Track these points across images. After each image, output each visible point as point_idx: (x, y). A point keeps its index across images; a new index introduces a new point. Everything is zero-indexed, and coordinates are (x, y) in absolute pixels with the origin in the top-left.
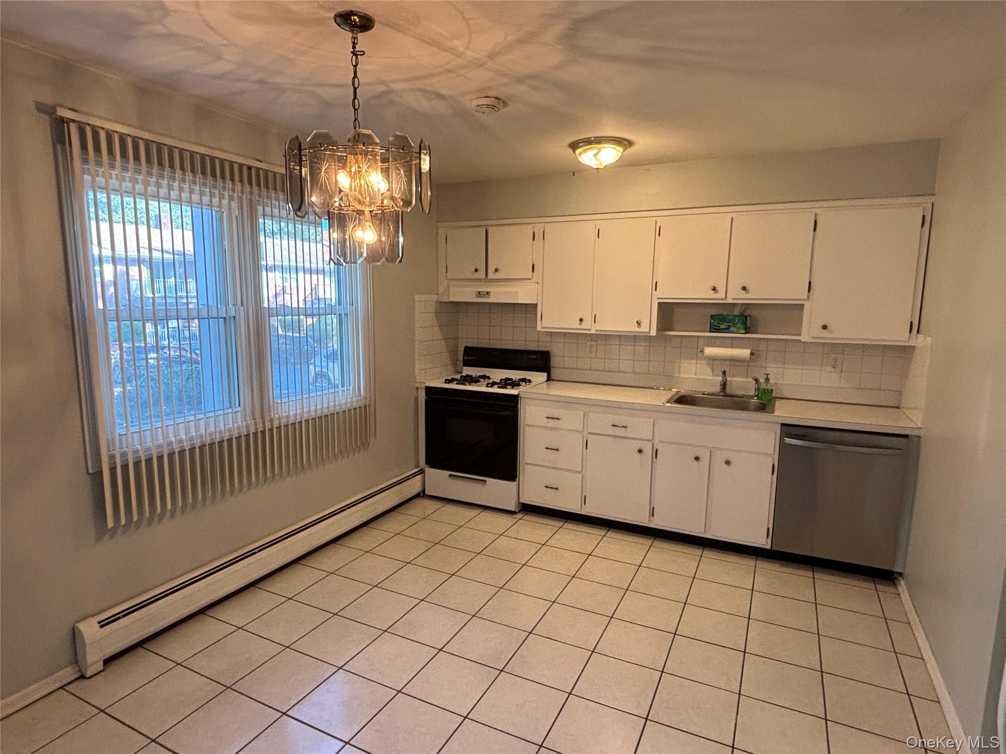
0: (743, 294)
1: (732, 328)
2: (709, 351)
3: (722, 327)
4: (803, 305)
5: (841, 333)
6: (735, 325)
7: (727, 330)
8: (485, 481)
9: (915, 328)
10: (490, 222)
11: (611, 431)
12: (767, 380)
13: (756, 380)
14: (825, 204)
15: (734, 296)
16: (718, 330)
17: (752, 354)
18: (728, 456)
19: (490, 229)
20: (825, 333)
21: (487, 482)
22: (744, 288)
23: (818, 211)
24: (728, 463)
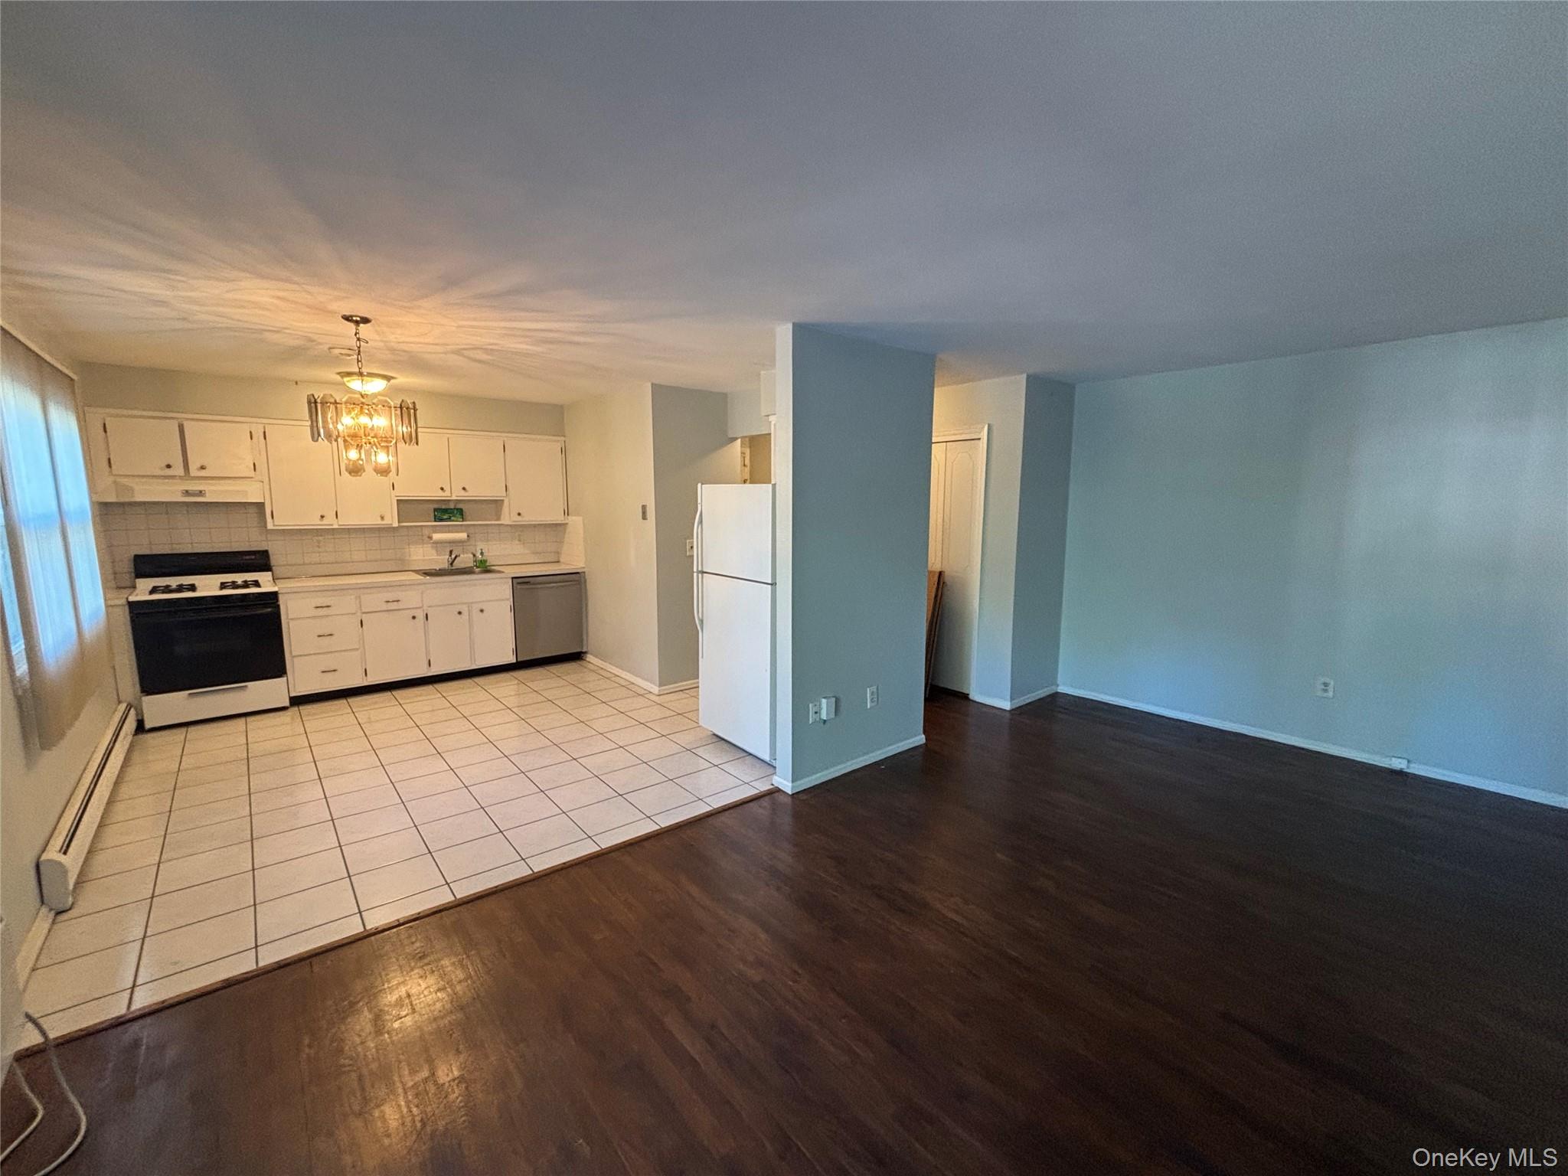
0: (463, 493)
1: (452, 518)
2: (436, 536)
3: (445, 517)
4: (503, 500)
5: (529, 518)
6: (454, 516)
7: (449, 519)
8: (246, 686)
9: (567, 513)
10: (185, 416)
11: (385, 607)
12: (482, 553)
13: (474, 555)
14: (510, 435)
15: (456, 494)
16: (441, 520)
17: (468, 536)
18: (481, 606)
19: (187, 425)
20: (519, 518)
21: (249, 686)
22: (464, 489)
23: (505, 439)
24: (482, 611)
